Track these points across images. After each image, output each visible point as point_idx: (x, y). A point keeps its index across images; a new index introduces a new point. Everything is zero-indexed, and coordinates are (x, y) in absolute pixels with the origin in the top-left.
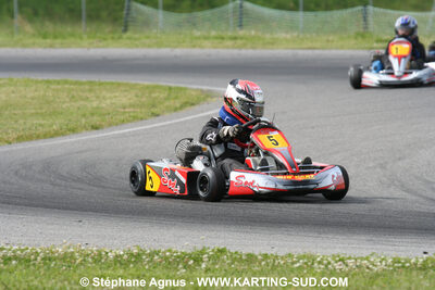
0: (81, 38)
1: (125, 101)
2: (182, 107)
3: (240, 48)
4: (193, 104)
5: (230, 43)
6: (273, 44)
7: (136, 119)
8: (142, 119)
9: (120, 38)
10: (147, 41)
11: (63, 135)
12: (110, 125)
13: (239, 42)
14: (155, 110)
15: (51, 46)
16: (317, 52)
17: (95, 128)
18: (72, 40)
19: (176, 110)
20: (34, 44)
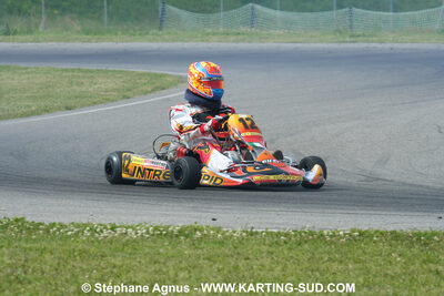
0: (116, 34)
1: (111, 86)
2: (153, 90)
3: (237, 42)
4: (163, 89)
5: (232, 38)
6: (266, 38)
7: (107, 101)
8: (113, 101)
9: (147, 33)
10: (166, 37)
11: (38, 114)
12: (83, 106)
13: (241, 37)
14: (127, 94)
15: (89, 41)
16: (299, 45)
17: (68, 108)
18: (108, 36)
19: (146, 93)
20: (77, 39)
